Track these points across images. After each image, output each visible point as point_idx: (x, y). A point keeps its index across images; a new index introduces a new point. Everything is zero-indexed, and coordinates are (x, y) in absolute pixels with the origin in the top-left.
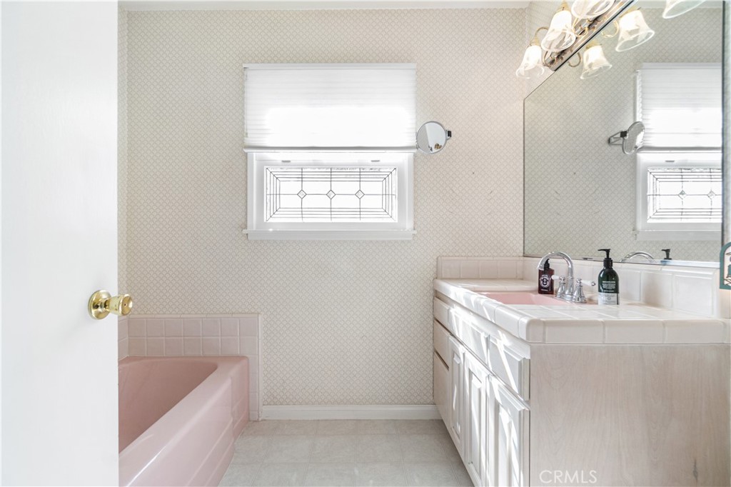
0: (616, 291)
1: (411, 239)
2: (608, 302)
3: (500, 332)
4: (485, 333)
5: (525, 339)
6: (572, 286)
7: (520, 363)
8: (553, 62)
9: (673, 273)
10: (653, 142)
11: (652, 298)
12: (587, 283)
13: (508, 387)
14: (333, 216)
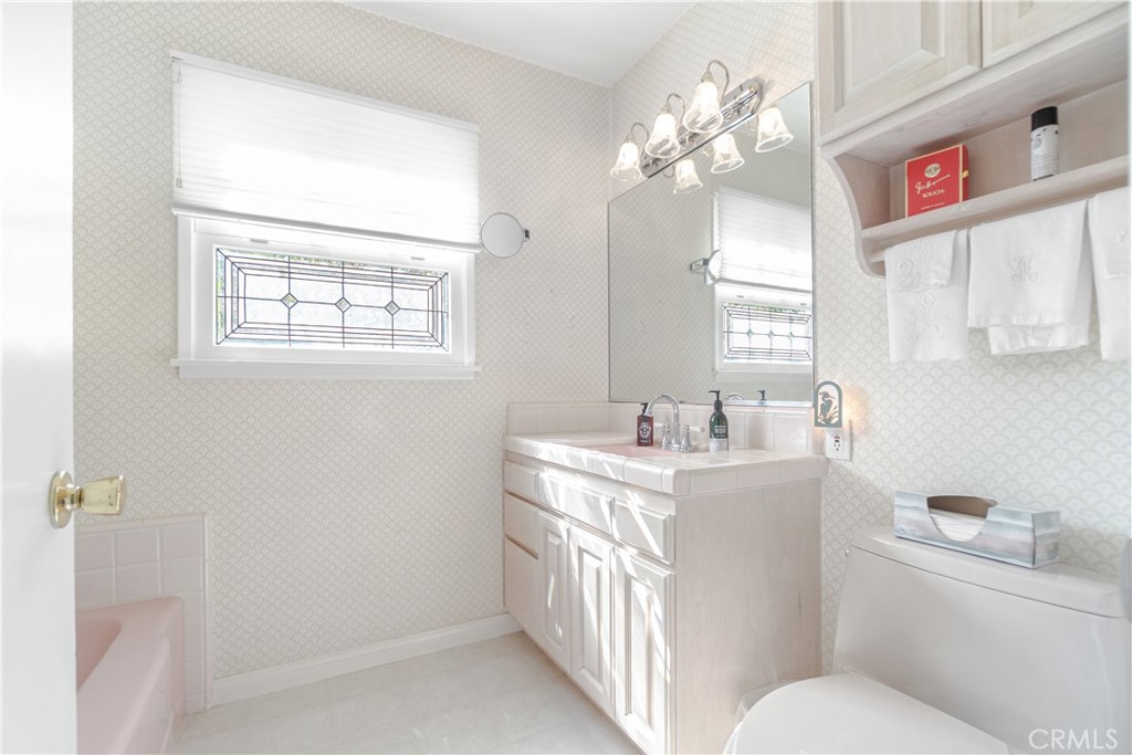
0: (726, 436)
1: (472, 378)
2: (720, 449)
3: (628, 492)
4: (607, 496)
5: (671, 492)
6: (678, 434)
7: (665, 521)
8: (647, 166)
9: (775, 414)
10: (729, 274)
11: (756, 442)
12: (695, 429)
13: (645, 554)
14: (346, 340)
